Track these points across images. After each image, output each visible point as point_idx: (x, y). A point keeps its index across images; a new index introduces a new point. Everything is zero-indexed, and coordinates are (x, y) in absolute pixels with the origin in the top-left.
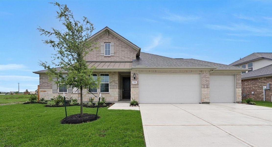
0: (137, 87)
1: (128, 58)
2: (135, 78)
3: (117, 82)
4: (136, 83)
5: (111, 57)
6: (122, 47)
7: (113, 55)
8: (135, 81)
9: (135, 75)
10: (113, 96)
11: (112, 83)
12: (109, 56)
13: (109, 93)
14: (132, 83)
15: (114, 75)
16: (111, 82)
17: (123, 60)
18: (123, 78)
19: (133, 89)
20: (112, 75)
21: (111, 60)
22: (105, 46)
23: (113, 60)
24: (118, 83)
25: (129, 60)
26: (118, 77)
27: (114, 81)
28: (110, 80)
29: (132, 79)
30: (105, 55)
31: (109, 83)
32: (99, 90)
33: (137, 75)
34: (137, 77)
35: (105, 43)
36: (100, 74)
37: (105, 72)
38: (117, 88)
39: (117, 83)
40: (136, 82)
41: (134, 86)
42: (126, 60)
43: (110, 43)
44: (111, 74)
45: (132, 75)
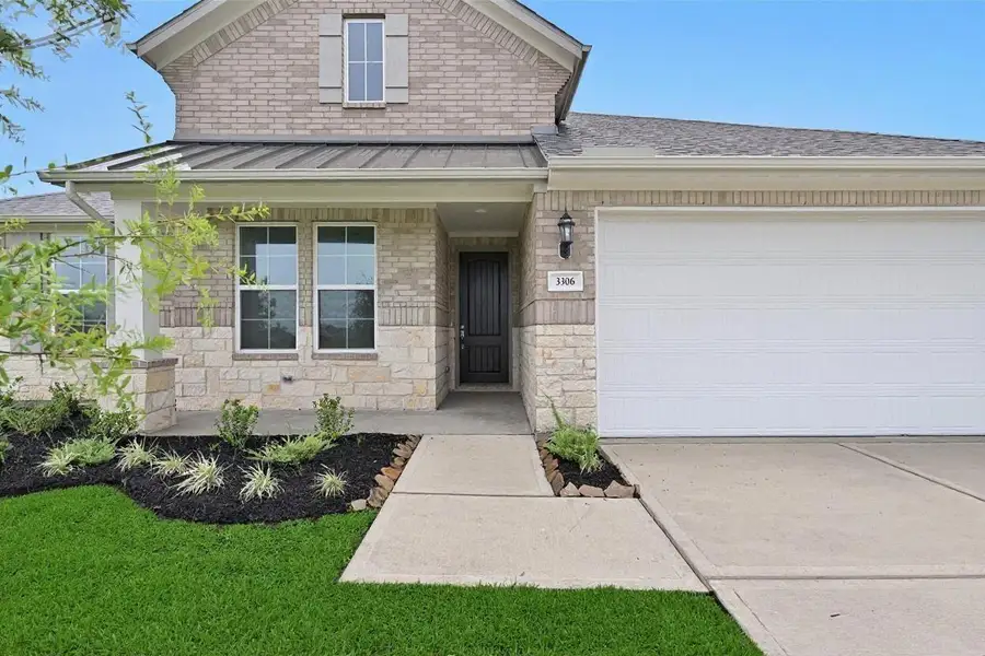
0: (583, 319)
1: (504, 117)
2: (565, 248)
3: (431, 282)
4: (578, 287)
5: (389, 113)
6: (462, 45)
7: (402, 96)
8: (568, 274)
9: (572, 224)
10: (402, 375)
11: (397, 287)
12: (376, 103)
13: (375, 357)
14: (546, 287)
15: (408, 232)
16: (386, 282)
17: (466, 133)
18: (461, 254)
19: (550, 329)
20: (397, 231)
21: (385, 133)
22: (346, 36)
23: (403, 133)
24: (433, 288)
25: (508, 133)
26: (434, 248)
27: (409, 273)
28: (381, 270)
29: (547, 259)
30: (346, 100)
31: (373, 287)
32: (307, 337)
33: (584, 229)
34: (584, 237)
35: (346, 16)
36: (317, 225)
37: (349, 213)
38: (427, 323)
39: (427, 287)
40: (579, 277)
41: (561, 303)
42: (491, 132)
43: (382, 16)
44: (389, 225)
45: (543, 225)
